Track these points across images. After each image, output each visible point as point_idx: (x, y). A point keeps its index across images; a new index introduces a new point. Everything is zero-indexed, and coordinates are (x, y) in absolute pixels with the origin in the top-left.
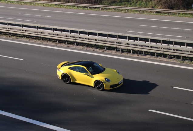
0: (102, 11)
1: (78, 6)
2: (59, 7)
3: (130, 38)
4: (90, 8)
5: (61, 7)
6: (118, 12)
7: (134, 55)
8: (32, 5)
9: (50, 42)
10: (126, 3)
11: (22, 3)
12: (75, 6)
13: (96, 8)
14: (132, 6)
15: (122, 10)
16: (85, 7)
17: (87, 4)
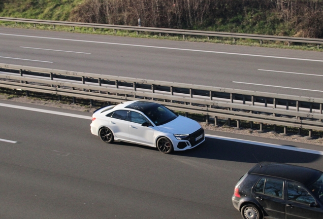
0: (186, 41)
1: (138, 32)
2: (103, 33)
3: (237, 97)
4: (163, 34)
5: (107, 32)
6: (217, 43)
7: (242, 131)
8: (48, 29)
9: (75, 105)
10: (234, 25)
11: (29, 26)
12: (133, 31)
13: (174, 35)
14: (245, 32)
15: (227, 39)
16: (153, 34)
17: (158, 27)
